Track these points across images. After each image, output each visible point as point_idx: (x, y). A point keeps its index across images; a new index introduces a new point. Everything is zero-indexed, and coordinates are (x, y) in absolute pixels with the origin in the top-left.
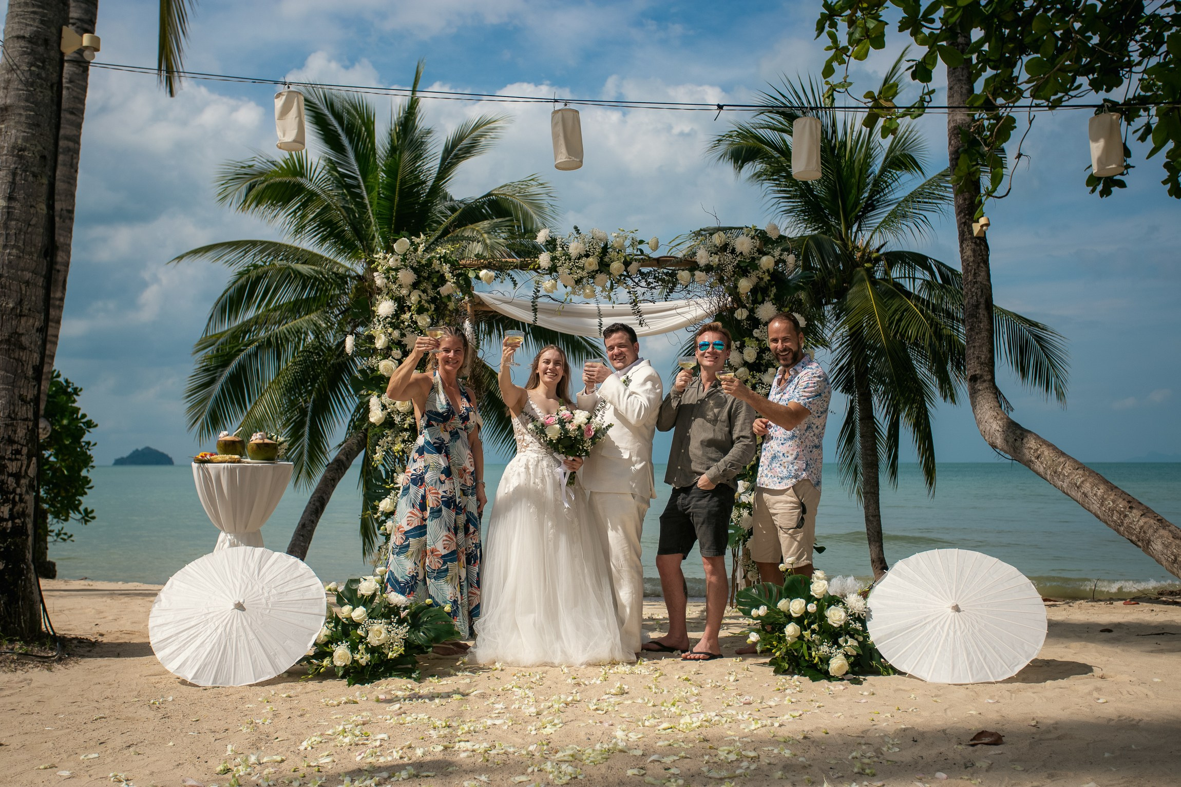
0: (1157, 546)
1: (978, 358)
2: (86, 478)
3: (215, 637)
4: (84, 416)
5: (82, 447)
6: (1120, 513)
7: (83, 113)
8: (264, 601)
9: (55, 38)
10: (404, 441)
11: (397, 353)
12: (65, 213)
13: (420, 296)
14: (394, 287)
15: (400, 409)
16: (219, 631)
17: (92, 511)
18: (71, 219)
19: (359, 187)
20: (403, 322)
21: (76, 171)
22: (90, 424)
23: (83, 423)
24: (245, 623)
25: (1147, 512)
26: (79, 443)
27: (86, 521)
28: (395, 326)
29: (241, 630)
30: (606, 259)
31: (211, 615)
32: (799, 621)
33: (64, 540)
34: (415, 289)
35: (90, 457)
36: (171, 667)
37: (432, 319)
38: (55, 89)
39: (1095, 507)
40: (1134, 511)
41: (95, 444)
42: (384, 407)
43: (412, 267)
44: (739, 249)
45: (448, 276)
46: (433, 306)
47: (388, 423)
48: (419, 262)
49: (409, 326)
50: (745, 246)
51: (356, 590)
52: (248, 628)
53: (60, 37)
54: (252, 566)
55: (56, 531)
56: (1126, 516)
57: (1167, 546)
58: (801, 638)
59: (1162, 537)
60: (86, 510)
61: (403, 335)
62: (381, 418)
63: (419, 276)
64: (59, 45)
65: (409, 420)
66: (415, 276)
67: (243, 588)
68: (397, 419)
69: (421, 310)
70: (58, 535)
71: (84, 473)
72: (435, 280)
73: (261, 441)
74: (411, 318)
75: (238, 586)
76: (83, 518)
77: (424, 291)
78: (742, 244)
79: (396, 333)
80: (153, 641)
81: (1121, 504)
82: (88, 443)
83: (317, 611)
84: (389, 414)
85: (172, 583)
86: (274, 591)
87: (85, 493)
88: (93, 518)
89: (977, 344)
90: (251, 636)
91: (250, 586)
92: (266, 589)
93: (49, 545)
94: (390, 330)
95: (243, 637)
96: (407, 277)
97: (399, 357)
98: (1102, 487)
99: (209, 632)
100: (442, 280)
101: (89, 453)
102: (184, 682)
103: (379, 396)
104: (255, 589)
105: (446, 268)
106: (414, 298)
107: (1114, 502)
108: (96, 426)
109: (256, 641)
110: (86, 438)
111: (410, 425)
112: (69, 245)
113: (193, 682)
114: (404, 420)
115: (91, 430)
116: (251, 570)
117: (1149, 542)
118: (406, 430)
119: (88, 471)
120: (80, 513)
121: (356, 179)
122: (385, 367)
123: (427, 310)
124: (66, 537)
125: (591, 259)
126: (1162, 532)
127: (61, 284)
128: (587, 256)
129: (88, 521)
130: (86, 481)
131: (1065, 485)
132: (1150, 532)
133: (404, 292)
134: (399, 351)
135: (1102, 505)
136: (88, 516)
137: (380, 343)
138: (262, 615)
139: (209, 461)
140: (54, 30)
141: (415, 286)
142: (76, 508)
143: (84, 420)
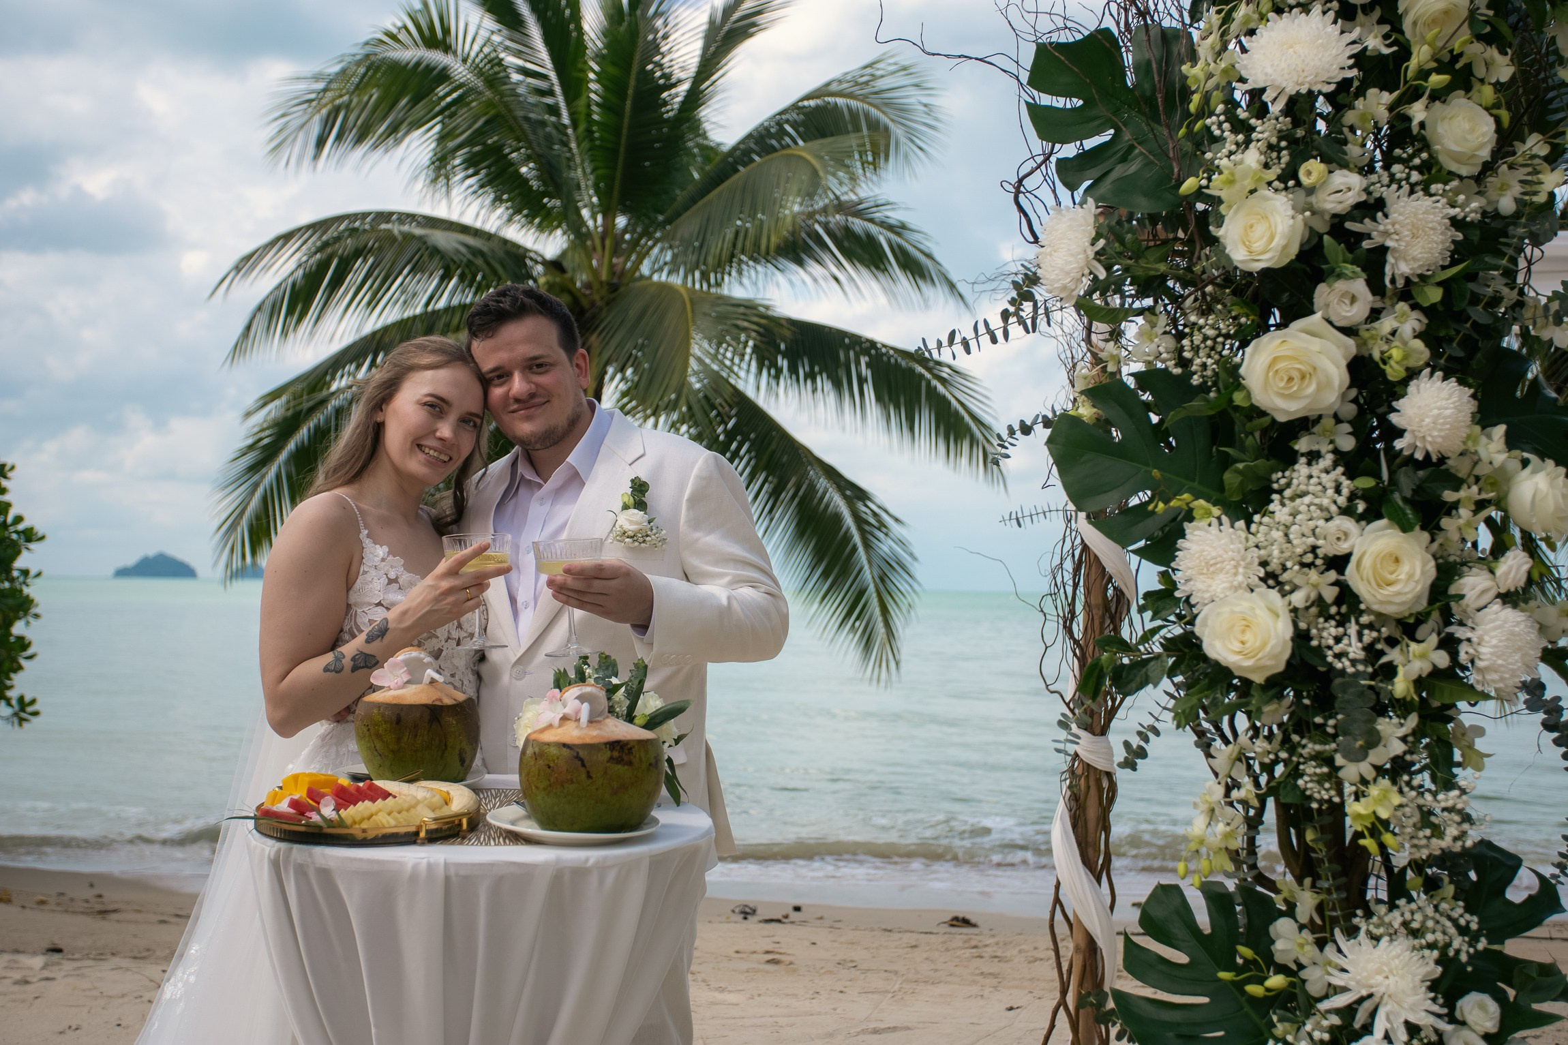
2: (21, 639)
4: (19, 519)
5: (12, 580)
17: (33, 702)
19: (551, 93)
22: (30, 536)
23: (17, 532)
26: (8, 570)
27: (22, 720)
35: (29, 599)
41: (38, 575)
60: (21, 700)
71: (18, 629)
76: (16, 714)
82: (25, 573)
87: (20, 668)
88: (36, 714)
101: (26, 590)
108: (42, 538)
110: (20, 563)
115: (32, 546)
119: (28, 623)
120: (9, 704)
121: (544, 77)
129: (26, 720)
130: (23, 644)
136: (25, 711)
143: (21, 527)
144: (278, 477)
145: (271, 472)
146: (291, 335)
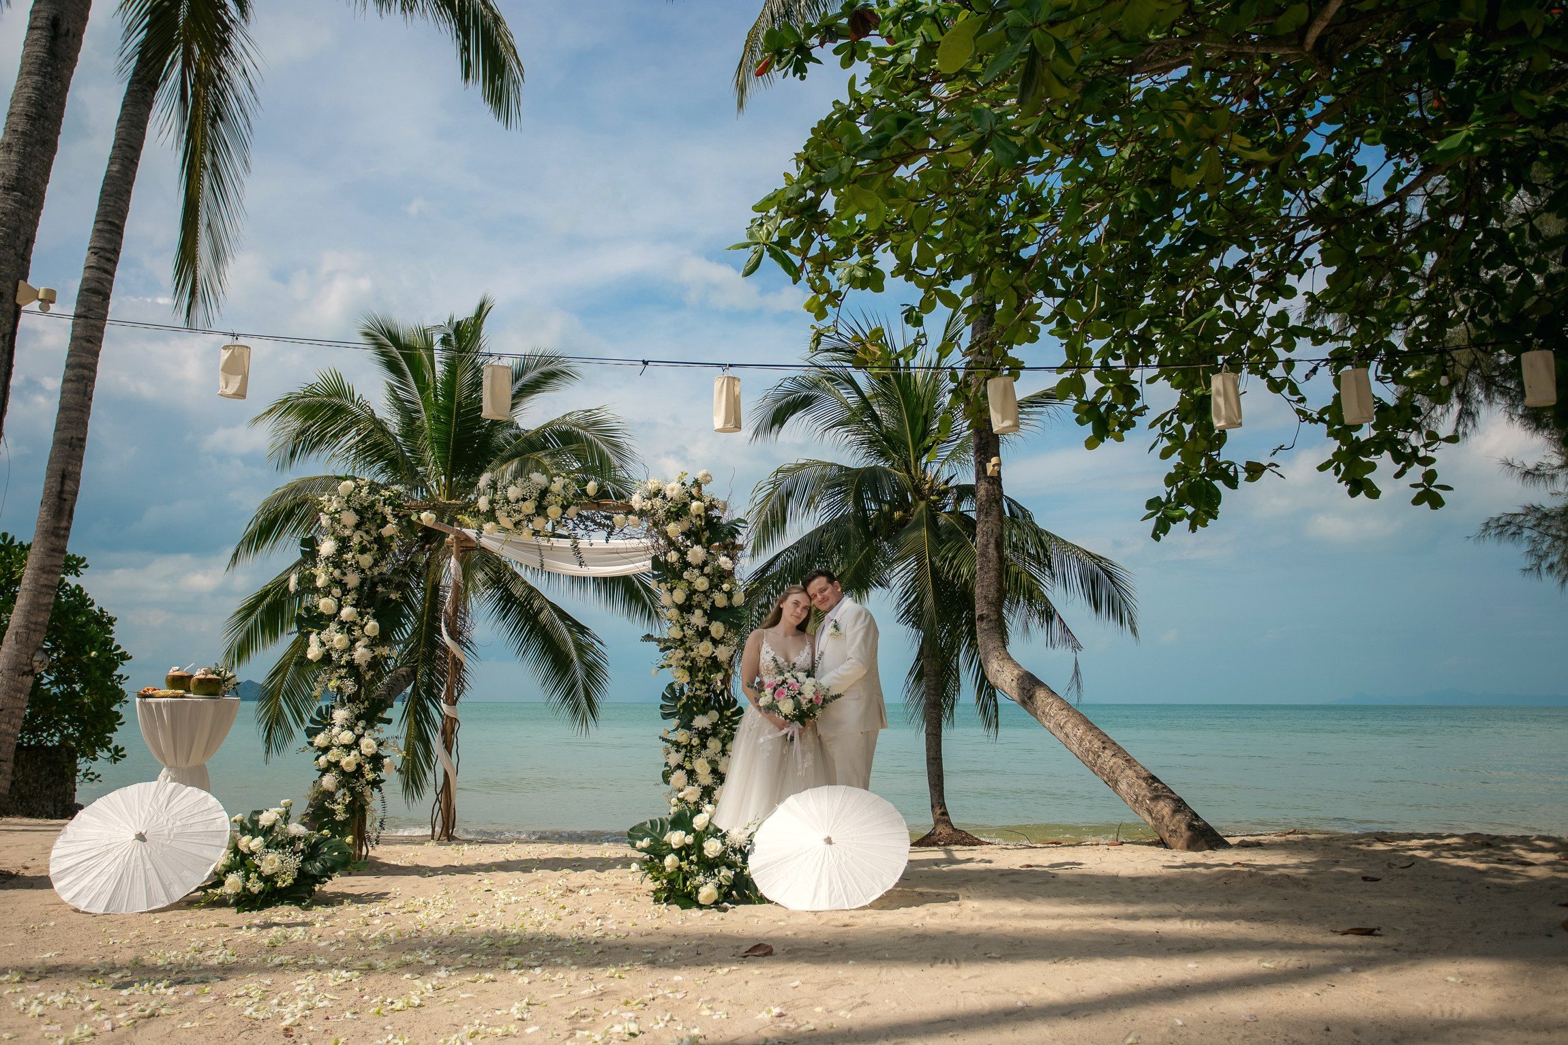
0: (1123, 786)
1: (985, 597)
2: (117, 713)
3: (112, 869)
4: (118, 647)
5: (113, 681)
6: (1095, 753)
7: (101, 341)
8: (166, 832)
9: (11, 291)
10: (340, 678)
11: (337, 591)
12: (75, 441)
13: (361, 537)
14: (338, 527)
15: (337, 647)
16: (118, 861)
17: (123, 749)
18: (82, 447)
20: (346, 562)
21: (90, 399)
22: (124, 657)
23: (116, 655)
24: (144, 853)
25: (1119, 751)
26: (111, 676)
27: (116, 760)
28: (336, 565)
29: (140, 860)
30: (545, 503)
31: (112, 846)
32: (678, 852)
33: (91, 780)
34: (358, 529)
35: (122, 692)
36: (66, 897)
37: (375, 560)
38: (7, 338)
39: (1075, 747)
40: (1107, 751)
41: (127, 678)
42: (323, 644)
43: (355, 510)
44: (669, 494)
45: (390, 518)
46: (376, 546)
47: (326, 659)
48: (361, 505)
49: (351, 565)
50: (675, 492)
51: (258, 821)
52: (146, 858)
53: (16, 290)
54: (162, 799)
55: (84, 771)
56: (1099, 756)
57: (1130, 786)
58: (680, 868)
59: (1127, 776)
60: (116, 748)
61: (345, 574)
62: (317, 655)
63: (362, 518)
64: (15, 298)
65: (346, 657)
66: (358, 517)
67: (148, 819)
68: (335, 656)
69: (363, 550)
70: (85, 775)
71: (115, 708)
72: (379, 521)
73: (203, 677)
74: (353, 557)
75: (143, 818)
76: (112, 756)
77: (367, 532)
78: (672, 490)
79: (337, 573)
80: (53, 871)
81: (1097, 744)
82: (120, 677)
83: (218, 842)
84: (328, 650)
85: (81, 816)
86: (178, 823)
87: (116, 730)
88: (124, 756)
89: (985, 584)
90: (149, 866)
91: (155, 818)
92: (172, 821)
93: (77, 786)
94: (331, 569)
95: (141, 867)
96: (350, 518)
97: (339, 595)
98: (1082, 727)
99: (106, 864)
100: (385, 522)
101: (120, 687)
102: (77, 911)
103: (319, 634)
104: (160, 821)
105: (388, 510)
106: (356, 540)
107: (1090, 742)
108: (131, 657)
109: (153, 871)
110: (118, 671)
111: (347, 662)
112: (79, 474)
113: (86, 910)
114: (341, 656)
115: (124, 662)
116: (160, 803)
117: (1116, 782)
118: (343, 667)
119: (121, 706)
120: (109, 750)
121: (416, 402)
122: (325, 605)
123: (370, 550)
124: (93, 777)
125: (527, 503)
126: (1129, 772)
127: (67, 513)
128: (524, 500)
129: (118, 760)
130: (118, 716)
131: (1051, 726)
132: (1118, 772)
133: (347, 532)
134: (339, 590)
135: (1080, 745)
136: (118, 754)
137: (320, 583)
138: (163, 845)
139: (151, 696)
140: (10, 284)
141: (358, 526)
142: (104, 744)
143: (119, 652)
144: (256, 621)
145: (252, 619)
146: (260, 550)
